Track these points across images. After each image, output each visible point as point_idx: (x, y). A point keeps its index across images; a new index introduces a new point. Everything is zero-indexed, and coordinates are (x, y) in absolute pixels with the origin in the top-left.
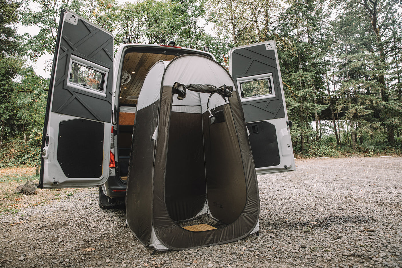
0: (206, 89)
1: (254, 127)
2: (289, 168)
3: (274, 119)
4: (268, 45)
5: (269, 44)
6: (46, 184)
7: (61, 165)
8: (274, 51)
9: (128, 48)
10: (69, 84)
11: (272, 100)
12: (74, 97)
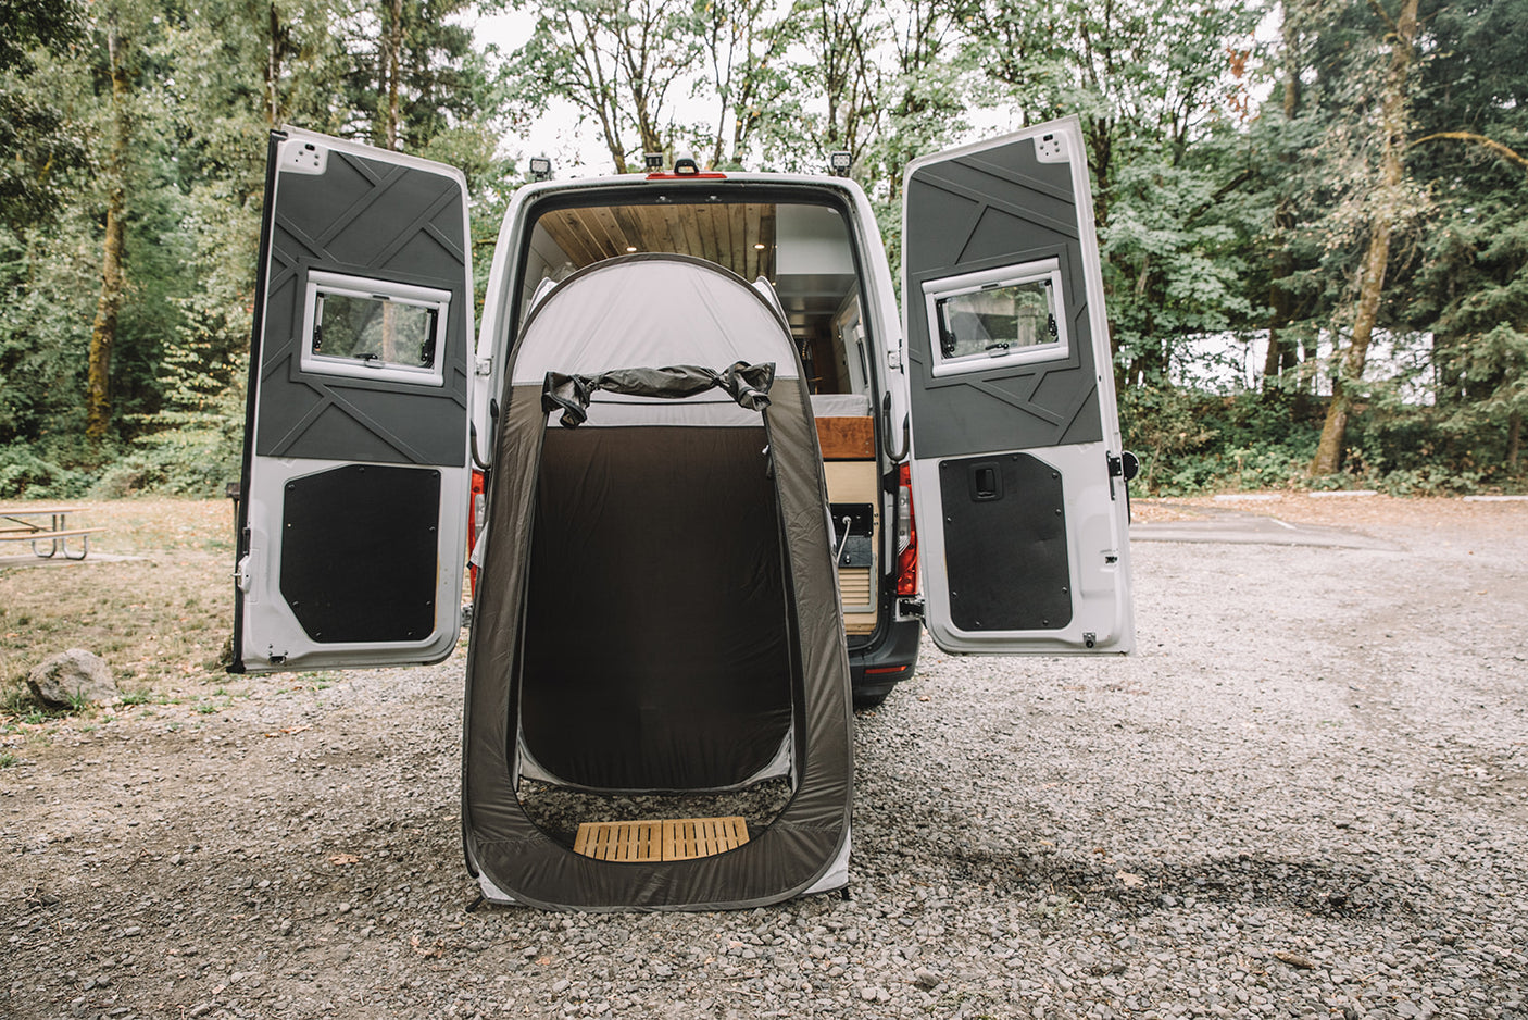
0: (664, 386)
1: (981, 474)
2: (1110, 642)
3: (1058, 444)
4: (1046, 139)
5: (1051, 137)
6: (251, 661)
7: (293, 608)
8: (1068, 165)
9: (542, 197)
10: (310, 362)
11: (1052, 369)
12: (325, 402)
